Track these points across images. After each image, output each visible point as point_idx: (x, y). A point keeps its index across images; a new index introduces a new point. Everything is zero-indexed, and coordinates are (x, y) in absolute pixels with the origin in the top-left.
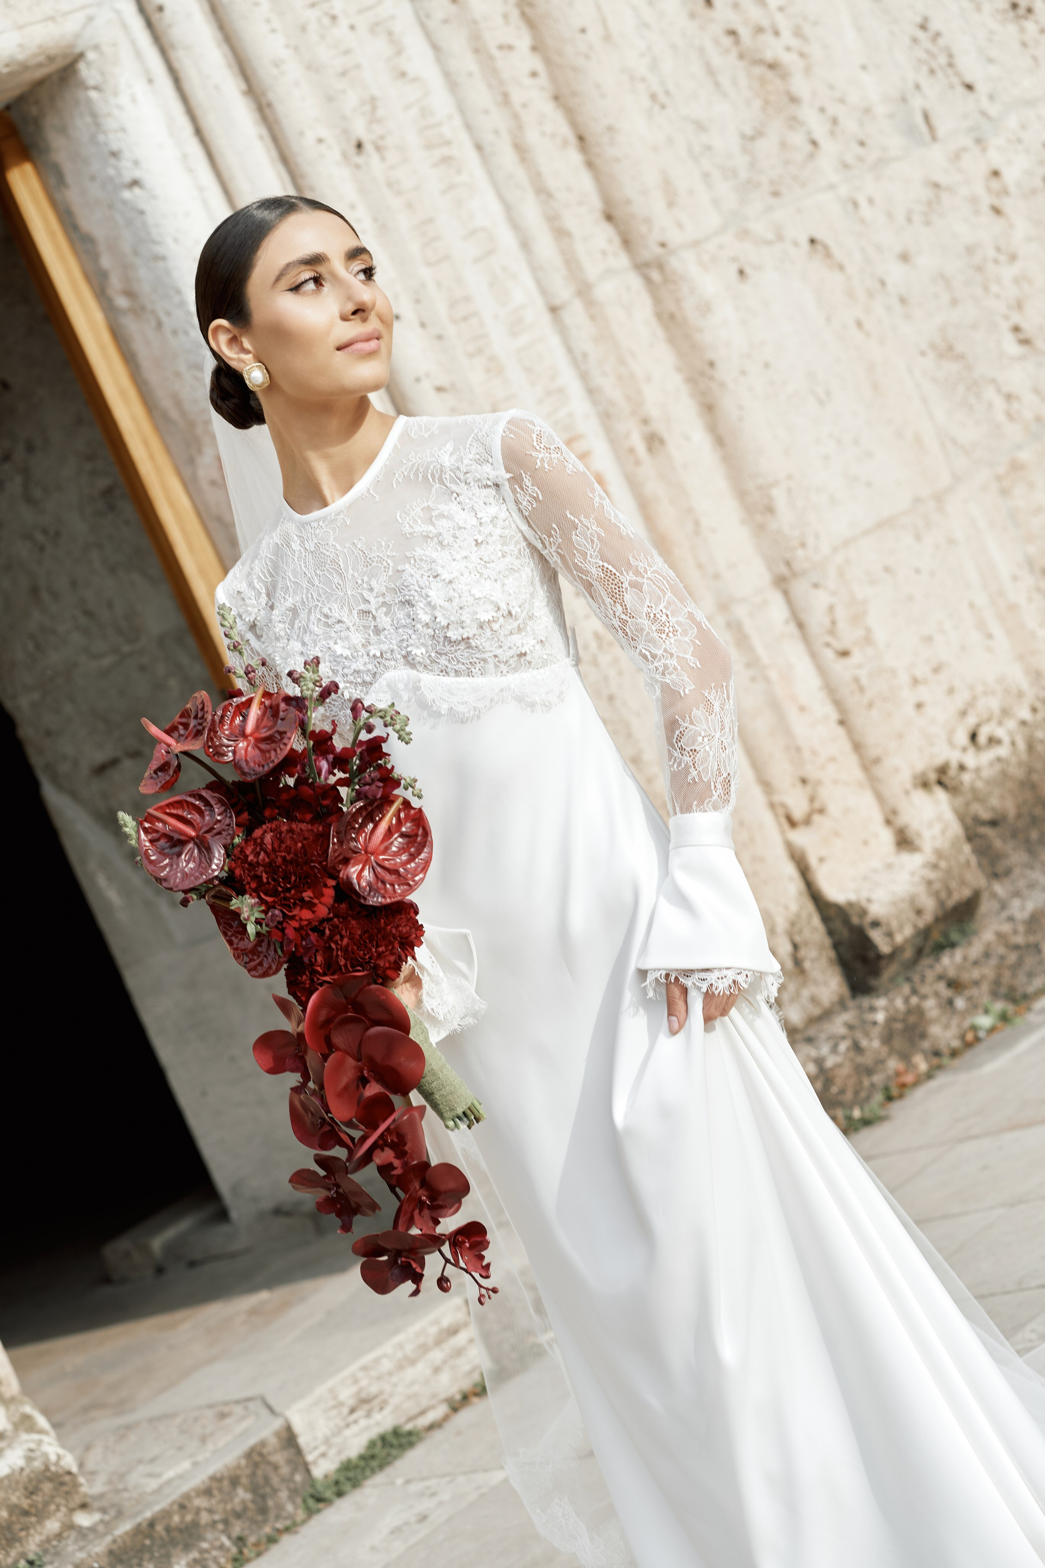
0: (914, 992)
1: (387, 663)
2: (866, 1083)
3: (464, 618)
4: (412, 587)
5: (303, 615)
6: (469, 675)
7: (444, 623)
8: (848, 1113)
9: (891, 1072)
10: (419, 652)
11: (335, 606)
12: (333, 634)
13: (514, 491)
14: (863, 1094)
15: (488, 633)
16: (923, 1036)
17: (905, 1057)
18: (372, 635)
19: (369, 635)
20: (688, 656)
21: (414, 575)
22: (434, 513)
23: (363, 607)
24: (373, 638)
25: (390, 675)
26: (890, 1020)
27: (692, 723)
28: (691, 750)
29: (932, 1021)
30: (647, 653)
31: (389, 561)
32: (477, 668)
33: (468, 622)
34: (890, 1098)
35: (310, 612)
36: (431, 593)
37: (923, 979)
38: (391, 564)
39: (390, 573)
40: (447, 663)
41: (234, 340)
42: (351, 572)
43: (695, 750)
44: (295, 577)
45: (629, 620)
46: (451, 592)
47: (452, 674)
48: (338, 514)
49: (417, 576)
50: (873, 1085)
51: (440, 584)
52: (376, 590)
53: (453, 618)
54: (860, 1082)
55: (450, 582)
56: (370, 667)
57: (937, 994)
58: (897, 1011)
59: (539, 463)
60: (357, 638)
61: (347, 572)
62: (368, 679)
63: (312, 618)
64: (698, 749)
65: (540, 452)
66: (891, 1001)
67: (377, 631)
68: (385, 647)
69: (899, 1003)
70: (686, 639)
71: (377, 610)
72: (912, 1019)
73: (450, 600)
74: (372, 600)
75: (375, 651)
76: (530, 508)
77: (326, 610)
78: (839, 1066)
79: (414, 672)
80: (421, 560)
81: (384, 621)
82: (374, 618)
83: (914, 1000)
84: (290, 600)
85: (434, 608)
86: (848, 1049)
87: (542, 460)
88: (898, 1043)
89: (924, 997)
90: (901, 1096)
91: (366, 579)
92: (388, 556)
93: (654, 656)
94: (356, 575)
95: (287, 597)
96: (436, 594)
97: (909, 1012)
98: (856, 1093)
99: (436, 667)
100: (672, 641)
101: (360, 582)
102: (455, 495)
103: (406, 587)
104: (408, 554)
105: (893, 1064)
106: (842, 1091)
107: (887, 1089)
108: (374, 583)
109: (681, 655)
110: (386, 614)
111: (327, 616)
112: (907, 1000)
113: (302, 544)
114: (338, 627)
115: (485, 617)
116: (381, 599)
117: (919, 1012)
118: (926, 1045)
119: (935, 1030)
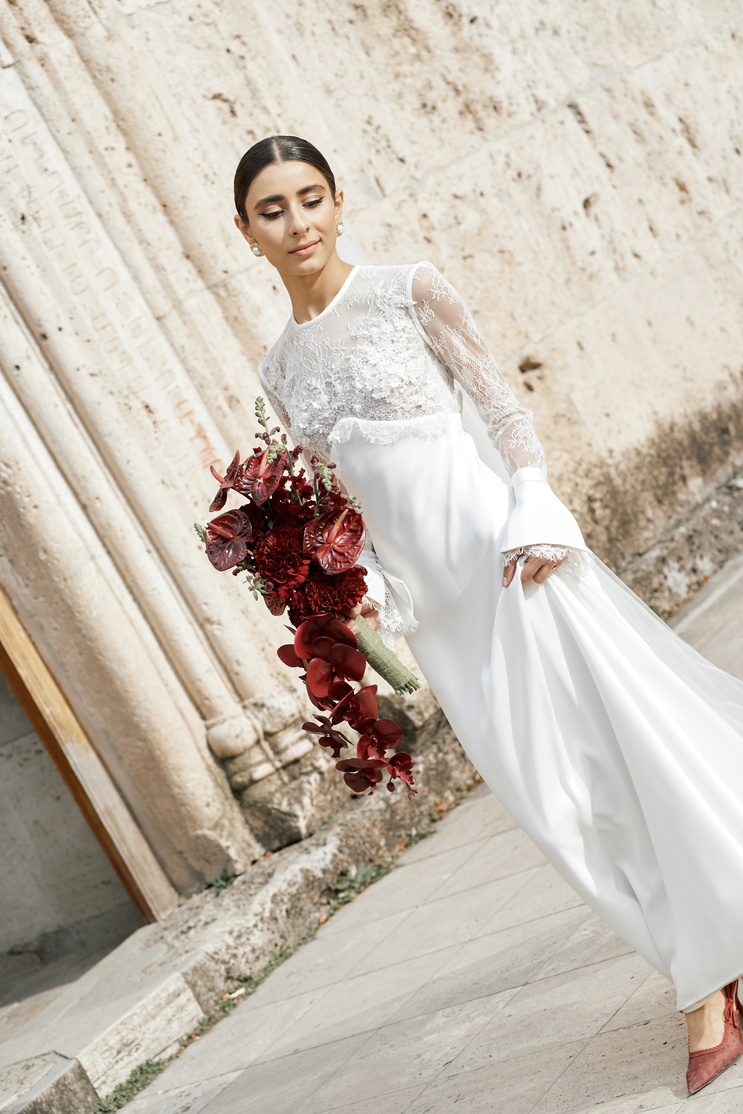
0: (440, 750)
2: (417, 812)
3: (382, 386)
4: (353, 368)
6: (386, 420)
7: (371, 389)
8: (409, 832)
9: (432, 804)
10: (357, 407)
12: (312, 396)
13: (418, 312)
14: (416, 819)
15: (397, 394)
16: (449, 778)
17: (439, 793)
19: (331, 396)
21: (356, 362)
22: (368, 325)
23: (328, 380)
24: (334, 398)
25: (343, 420)
26: (427, 769)
29: (452, 769)
31: (342, 353)
33: (384, 389)
34: (433, 821)
35: (301, 382)
36: (364, 372)
37: (444, 742)
39: (342, 360)
40: (374, 413)
42: (322, 359)
46: (375, 371)
47: (377, 419)
48: (318, 324)
49: (357, 361)
50: (421, 813)
51: (369, 367)
52: (334, 370)
53: (375, 387)
54: (414, 811)
55: (375, 365)
56: (333, 415)
57: (454, 750)
58: (431, 764)
59: (434, 296)
60: (324, 398)
63: (301, 386)
65: (435, 289)
66: (426, 757)
67: (336, 394)
68: (339, 404)
69: (431, 758)
71: (335, 381)
72: (441, 768)
73: (374, 376)
74: (332, 376)
75: (334, 406)
76: (428, 321)
77: (309, 381)
78: (399, 802)
79: (355, 419)
80: (360, 352)
81: (339, 388)
82: (334, 386)
83: (441, 755)
85: (365, 380)
86: (403, 791)
87: (437, 294)
88: (434, 784)
89: (446, 753)
90: (441, 819)
92: (342, 350)
94: (324, 360)
95: (291, 373)
96: (367, 372)
97: (438, 763)
98: (412, 819)
99: (368, 415)
101: (326, 365)
102: (382, 312)
103: (351, 368)
104: (352, 349)
105: (432, 798)
106: (403, 819)
107: (430, 815)
108: (333, 366)
110: (340, 384)
111: (309, 385)
112: (436, 756)
114: (315, 392)
115: (394, 385)
116: (337, 375)
117: (445, 763)
118: (451, 784)
119: (456, 774)
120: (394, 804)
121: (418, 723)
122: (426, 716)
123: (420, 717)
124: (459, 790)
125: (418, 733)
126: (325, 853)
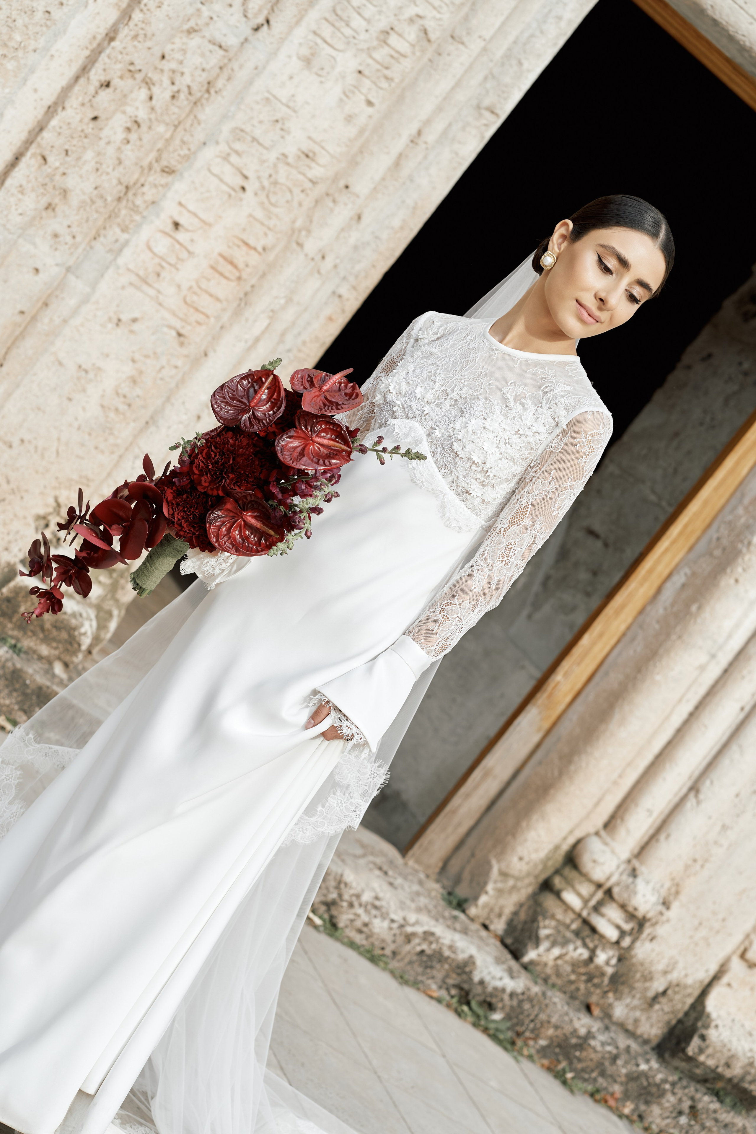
0: (673, 1084)
1: (423, 420)
2: (594, 1075)
3: (468, 446)
4: (471, 409)
5: (431, 361)
6: (438, 468)
7: (460, 437)
8: (567, 1069)
9: (611, 1089)
10: (437, 433)
11: (442, 376)
12: (426, 383)
13: (557, 436)
14: (586, 1076)
15: (468, 465)
16: (647, 1103)
17: (626, 1096)
18: (435, 403)
19: (435, 402)
20: (496, 579)
21: (480, 406)
22: (523, 400)
23: (449, 390)
24: (434, 405)
25: (417, 425)
26: (644, 1074)
27: (460, 605)
28: (446, 616)
29: (659, 1104)
30: (486, 555)
31: (482, 390)
32: (445, 471)
33: (467, 450)
34: (592, 1095)
35: (432, 364)
36: (473, 421)
37: (685, 1088)
38: (481, 392)
39: (475, 394)
40: (439, 452)
41: (564, 237)
42: (466, 373)
43: (448, 618)
44: (451, 347)
45: (502, 534)
46: (480, 432)
47: (435, 459)
48: (497, 350)
49: (480, 408)
50: (595, 1080)
51: (481, 423)
52: (461, 392)
53: (464, 440)
54: (592, 1071)
55: (485, 428)
56: (417, 412)
57: (680, 1100)
58: (654, 1077)
59: (578, 440)
60: (430, 396)
61: (465, 372)
62: (410, 415)
63: (431, 367)
64: (450, 619)
65: (586, 438)
66: (659, 1071)
67: (439, 405)
68: (431, 414)
69: (659, 1077)
70: (505, 572)
71: (451, 398)
72: (654, 1090)
73: (474, 433)
74: (455, 393)
75: (427, 409)
76: (552, 449)
77: (438, 372)
78: (595, 1051)
79: (424, 437)
80: (491, 406)
81: (446, 406)
82: (446, 399)
83: (667, 1086)
84: (436, 350)
85: (465, 427)
86: (610, 1052)
87: (581, 441)
88: (633, 1086)
89: (674, 1094)
90: (596, 1101)
91: (466, 383)
92: (484, 388)
93: (486, 559)
94: (466, 377)
95: (437, 348)
96: (474, 423)
97: (658, 1086)
98: (583, 1070)
99: (434, 448)
100: (501, 565)
101: (463, 381)
102: (540, 405)
103: (471, 407)
104: (491, 398)
105: (617, 1089)
106: (579, 1060)
107: (598, 1091)
108: (466, 388)
109: (495, 574)
110: (451, 405)
111: (435, 374)
112: (665, 1081)
113: (471, 341)
114: (431, 383)
115: (475, 458)
116: (458, 398)
117: (662, 1094)
118: (643, 1107)
119: (656, 1110)
120: (589, 1045)
121: (691, 1050)
122: (702, 1058)
123: (696, 1050)
124: (641, 1117)
125: (681, 1055)
126: (501, 979)
